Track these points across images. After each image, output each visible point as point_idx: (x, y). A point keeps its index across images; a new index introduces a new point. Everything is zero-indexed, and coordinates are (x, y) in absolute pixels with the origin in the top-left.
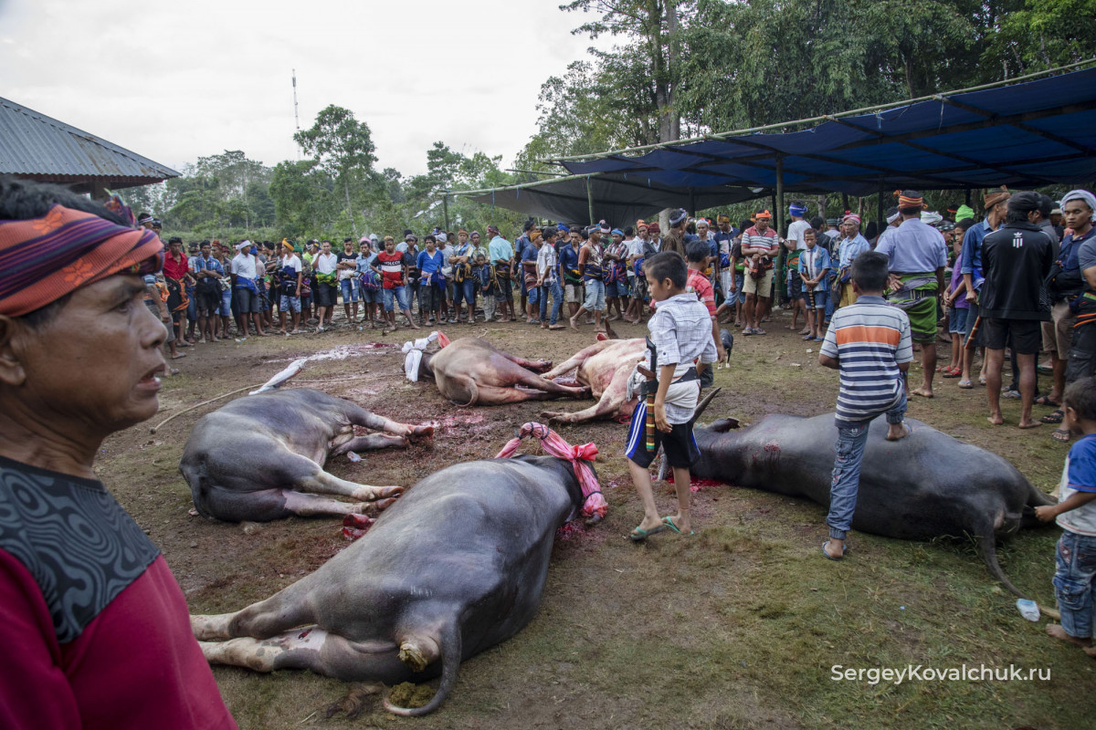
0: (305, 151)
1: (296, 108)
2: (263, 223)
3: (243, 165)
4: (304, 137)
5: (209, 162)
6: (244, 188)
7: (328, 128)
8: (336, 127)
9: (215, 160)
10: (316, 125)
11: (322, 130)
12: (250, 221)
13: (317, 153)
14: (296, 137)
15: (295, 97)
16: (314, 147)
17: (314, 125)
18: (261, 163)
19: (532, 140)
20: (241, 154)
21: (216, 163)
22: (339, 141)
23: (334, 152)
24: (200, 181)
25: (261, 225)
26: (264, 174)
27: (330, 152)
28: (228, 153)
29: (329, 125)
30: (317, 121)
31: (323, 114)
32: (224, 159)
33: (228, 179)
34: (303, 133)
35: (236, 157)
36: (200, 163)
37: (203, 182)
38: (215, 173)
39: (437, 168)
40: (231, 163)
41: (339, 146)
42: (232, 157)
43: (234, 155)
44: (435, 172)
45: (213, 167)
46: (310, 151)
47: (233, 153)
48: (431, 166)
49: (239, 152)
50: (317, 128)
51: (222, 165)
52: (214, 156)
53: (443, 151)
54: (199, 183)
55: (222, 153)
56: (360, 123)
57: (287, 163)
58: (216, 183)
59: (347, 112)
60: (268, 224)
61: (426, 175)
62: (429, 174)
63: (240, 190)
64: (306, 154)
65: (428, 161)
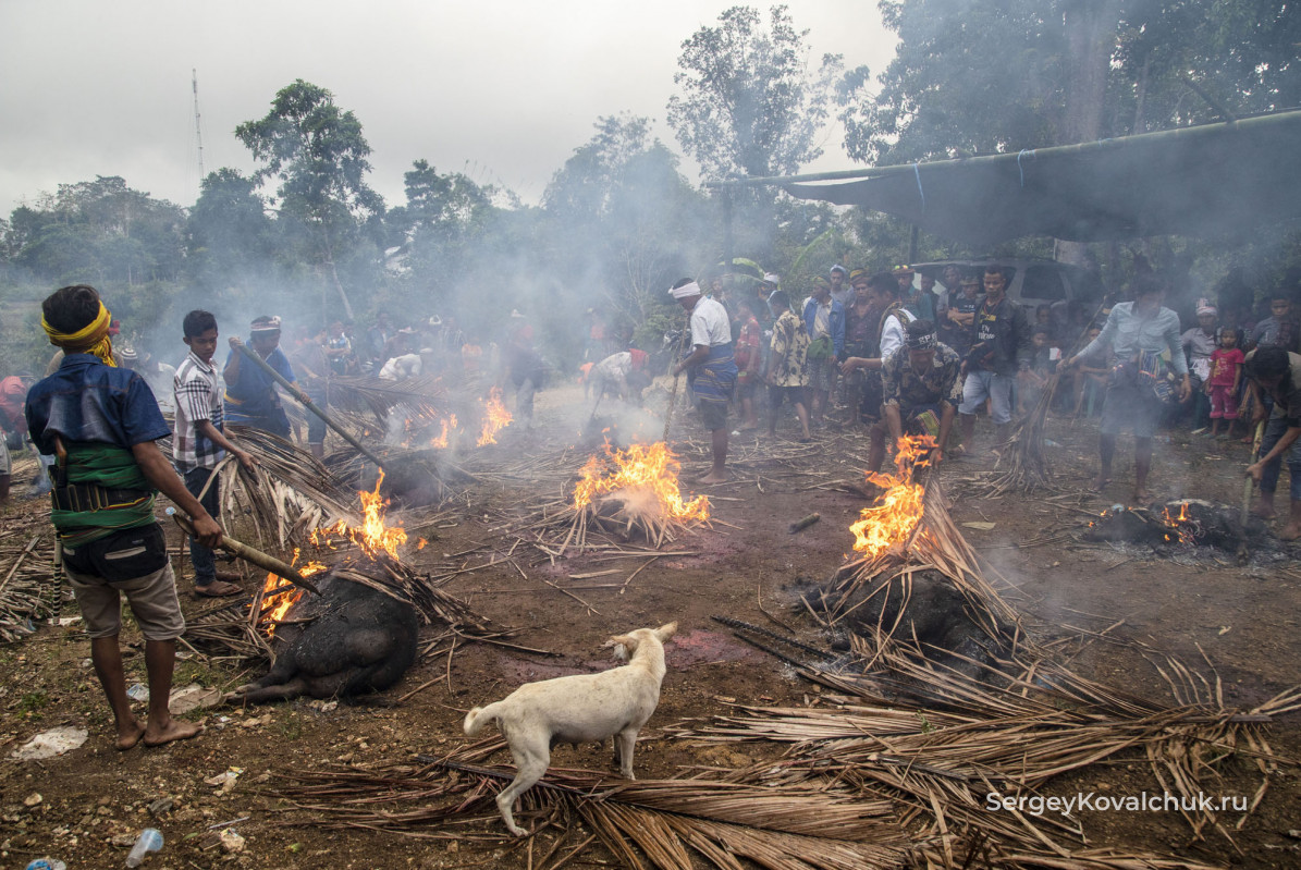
0: (256, 154)
1: (198, 122)
2: (154, 275)
3: (122, 196)
4: (253, 132)
5: (74, 191)
6: (125, 227)
7: (290, 118)
8: (303, 118)
9: (83, 188)
10: (273, 113)
11: (282, 122)
12: (134, 273)
13: (274, 157)
14: (240, 131)
15: (196, 106)
16: (270, 148)
17: (268, 112)
18: (148, 194)
19: (576, 153)
20: (119, 181)
21: (84, 192)
22: (310, 139)
24: (61, 216)
25: (151, 278)
26: (152, 209)
28: (102, 179)
29: (293, 115)
30: (274, 107)
31: (284, 95)
32: (95, 188)
33: (101, 215)
34: (250, 125)
35: (113, 186)
36: (61, 193)
37: (66, 217)
38: (83, 207)
39: (419, 198)
40: (106, 193)
41: (310, 147)
42: (107, 186)
43: (110, 182)
44: (418, 202)
45: (81, 198)
46: (264, 153)
47: (109, 179)
48: (411, 193)
49: (117, 178)
50: (274, 116)
51: (93, 196)
52: (81, 184)
53: (427, 173)
54: (60, 219)
55: (93, 179)
56: (343, 112)
57: (225, 172)
58: (84, 218)
59: (321, 94)
60: (159, 277)
61: (405, 206)
62: (409, 205)
63: (119, 230)
64: (258, 158)
65: (406, 188)
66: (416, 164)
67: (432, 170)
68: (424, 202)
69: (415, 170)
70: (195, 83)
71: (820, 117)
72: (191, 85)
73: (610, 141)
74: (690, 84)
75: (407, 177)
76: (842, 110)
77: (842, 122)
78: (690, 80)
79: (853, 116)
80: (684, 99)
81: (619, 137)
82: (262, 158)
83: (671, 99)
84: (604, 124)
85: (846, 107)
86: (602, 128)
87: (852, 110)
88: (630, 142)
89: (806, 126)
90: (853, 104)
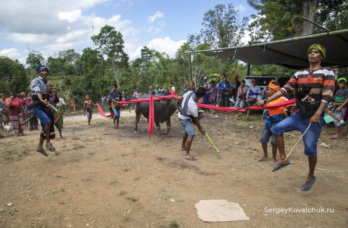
0: (96, 44)
3: (74, 54)
4: (95, 38)
5: (63, 53)
6: (74, 62)
8: (108, 34)
10: (100, 33)
11: (103, 35)
12: (76, 74)
13: (100, 45)
14: (92, 38)
16: (99, 42)
17: (99, 33)
20: (73, 50)
21: (65, 53)
22: (109, 40)
23: (107, 45)
24: (59, 59)
25: (80, 75)
27: (105, 44)
28: (69, 50)
29: (106, 33)
30: (100, 32)
31: (103, 29)
32: (68, 52)
33: (69, 59)
34: (95, 36)
35: (72, 52)
36: (59, 53)
37: (60, 59)
38: (65, 57)
40: (70, 54)
41: (110, 42)
42: (70, 52)
44: (144, 57)
45: (64, 55)
46: (98, 44)
47: (71, 50)
48: (142, 54)
50: (101, 34)
51: (67, 54)
52: (65, 51)
54: (59, 60)
55: (67, 50)
56: (118, 32)
57: (88, 48)
58: (65, 60)
59: (112, 28)
60: (82, 75)
61: (141, 58)
62: (142, 58)
63: (73, 63)
64: (96, 45)
65: (141, 53)
66: (144, 47)
67: (148, 49)
68: (145, 57)
69: (143, 48)
70: (93, 26)
71: (243, 35)
72: (92, 26)
73: (192, 41)
74: (206, 25)
75: (142, 50)
76: (250, 33)
77: (250, 36)
78: (206, 24)
79: (253, 34)
80: (205, 30)
81: (194, 40)
82: (97, 45)
83: (202, 30)
84: (190, 37)
85: (251, 32)
86: (190, 38)
87: (252, 33)
88: (197, 42)
89: (239, 37)
90: (253, 31)
